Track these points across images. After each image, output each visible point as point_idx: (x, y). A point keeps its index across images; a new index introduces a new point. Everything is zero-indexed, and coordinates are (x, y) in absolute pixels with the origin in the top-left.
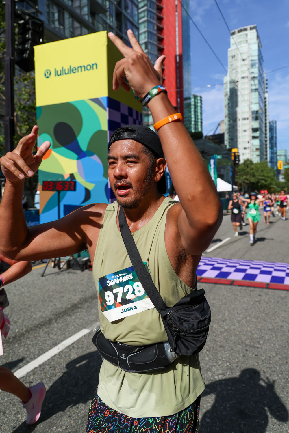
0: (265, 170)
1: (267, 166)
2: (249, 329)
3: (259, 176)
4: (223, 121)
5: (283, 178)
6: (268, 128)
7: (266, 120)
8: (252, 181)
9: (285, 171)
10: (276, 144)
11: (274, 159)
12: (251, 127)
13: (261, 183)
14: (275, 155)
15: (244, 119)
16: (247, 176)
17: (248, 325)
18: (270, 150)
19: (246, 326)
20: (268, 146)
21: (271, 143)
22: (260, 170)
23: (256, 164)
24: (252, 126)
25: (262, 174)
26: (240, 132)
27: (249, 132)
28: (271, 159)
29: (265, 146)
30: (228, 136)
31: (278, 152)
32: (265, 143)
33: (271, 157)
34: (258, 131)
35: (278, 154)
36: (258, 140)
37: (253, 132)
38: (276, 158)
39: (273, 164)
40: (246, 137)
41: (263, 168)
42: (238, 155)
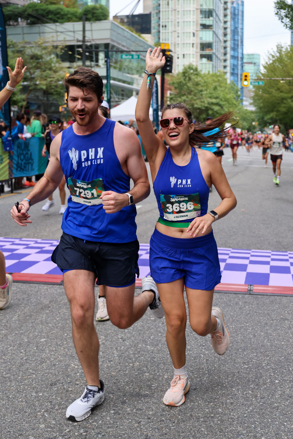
0: (221, 87)
1: (226, 79)
3: (210, 97)
5: (251, 104)
6: (229, 12)
8: (196, 106)
9: (255, 92)
11: (238, 69)
12: (199, 7)
14: (240, 63)
16: (187, 97)
17: (136, 358)
18: (232, 51)
19: (134, 359)
20: (229, 44)
21: (234, 39)
22: (211, 88)
23: (205, 76)
24: (201, 5)
25: (215, 95)
26: (178, 14)
27: (195, 17)
28: (233, 69)
29: (223, 44)
30: (157, 20)
31: (245, 57)
32: (222, 38)
33: (234, 65)
34: (212, 16)
35: (245, 60)
36: (211, 33)
37: (201, 16)
38: (242, 67)
39: (236, 79)
40: (190, 26)
41: (217, 84)
42: (170, 55)
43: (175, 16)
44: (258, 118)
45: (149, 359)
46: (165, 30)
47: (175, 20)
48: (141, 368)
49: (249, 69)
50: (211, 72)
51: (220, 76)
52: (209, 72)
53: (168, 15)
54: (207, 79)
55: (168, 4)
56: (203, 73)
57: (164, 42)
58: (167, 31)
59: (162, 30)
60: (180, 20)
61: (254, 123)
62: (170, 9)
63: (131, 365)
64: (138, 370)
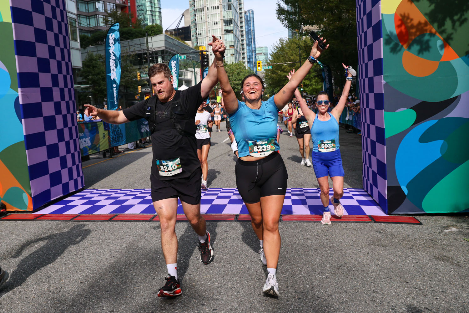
0: (242, 72)
1: (245, 67)
2: (209, 276)
3: (235, 80)
4: (187, 10)
6: (243, 19)
7: (240, 9)
9: (266, 74)
10: (254, 39)
11: (253, 59)
13: (237, 89)
14: (254, 54)
15: (214, 8)
18: (248, 47)
20: (245, 42)
21: (248, 38)
22: (236, 74)
23: (230, 66)
24: (224, 17)
26: (209, 25)
27: (220, 25)
28: (249, 59)
29: (241, 43)
30: (195, 30)
31: (257, 49)
32: (240, 38)
33: (249, 56)
34: (232, 24)
35: (257, 52)
36: (232, 35)
37: (225, 24)
38: (256, 57)
39: (252, 65)
40: (217, 32)
41: (239, 70)
42: (206, 54)
43: (207, 26)
44: (269, 91)
45: (217, 272)
46: (201, 36)
47: (207, 29)
48: (211, 279)
49: (261, 59)
50: (234, 63)
51: (241, 64)
52: (233, 62)
53: (202, 26)
54: (232, 67)
55: (201, 19)
56: (229, 63)
57: (201, 45)
58: (202, 37)
59: (199, 37)
60: (210, 29)
61: (266, 96)
62: (203, 22)
63: (205, 277)
64: (210, 281)
